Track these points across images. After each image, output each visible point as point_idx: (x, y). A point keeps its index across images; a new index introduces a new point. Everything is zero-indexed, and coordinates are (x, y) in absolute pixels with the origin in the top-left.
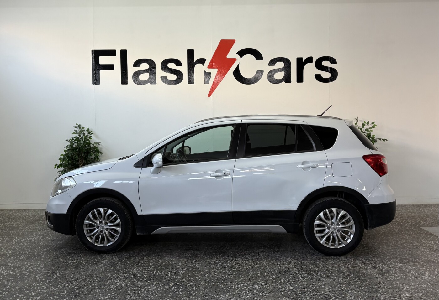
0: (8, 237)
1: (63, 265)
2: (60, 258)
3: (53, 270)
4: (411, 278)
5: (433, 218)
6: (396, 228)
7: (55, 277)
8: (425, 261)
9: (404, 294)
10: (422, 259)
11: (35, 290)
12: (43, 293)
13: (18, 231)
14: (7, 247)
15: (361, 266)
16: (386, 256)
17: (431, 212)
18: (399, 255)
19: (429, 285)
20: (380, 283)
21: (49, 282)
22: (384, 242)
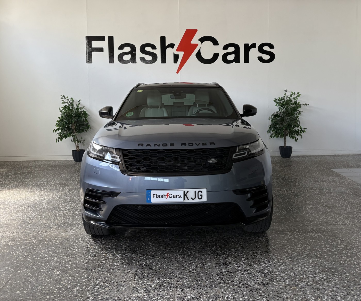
0: (30, 178)
1: (77, 194)
2: (73, 190)
3: (71, 197)
4: (316, 198)
5: (342, 164)
6: (314, 170)
7: (74, 200)
8: (327, 188)
9: (308, 206)
10: (326, 187)
11: (63, 207)
12: (69, 209)
13: (35, 174)
14: (31, 184)
15: (284, 192)
16: (303, 186)
17: (341, 160)
18: (311, 185)
19: (326, 201)
20: (295, 201)
21: (71, 203)
22: (303, 179)
